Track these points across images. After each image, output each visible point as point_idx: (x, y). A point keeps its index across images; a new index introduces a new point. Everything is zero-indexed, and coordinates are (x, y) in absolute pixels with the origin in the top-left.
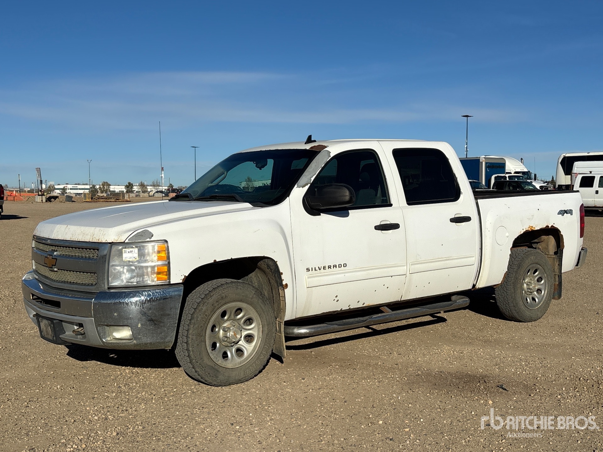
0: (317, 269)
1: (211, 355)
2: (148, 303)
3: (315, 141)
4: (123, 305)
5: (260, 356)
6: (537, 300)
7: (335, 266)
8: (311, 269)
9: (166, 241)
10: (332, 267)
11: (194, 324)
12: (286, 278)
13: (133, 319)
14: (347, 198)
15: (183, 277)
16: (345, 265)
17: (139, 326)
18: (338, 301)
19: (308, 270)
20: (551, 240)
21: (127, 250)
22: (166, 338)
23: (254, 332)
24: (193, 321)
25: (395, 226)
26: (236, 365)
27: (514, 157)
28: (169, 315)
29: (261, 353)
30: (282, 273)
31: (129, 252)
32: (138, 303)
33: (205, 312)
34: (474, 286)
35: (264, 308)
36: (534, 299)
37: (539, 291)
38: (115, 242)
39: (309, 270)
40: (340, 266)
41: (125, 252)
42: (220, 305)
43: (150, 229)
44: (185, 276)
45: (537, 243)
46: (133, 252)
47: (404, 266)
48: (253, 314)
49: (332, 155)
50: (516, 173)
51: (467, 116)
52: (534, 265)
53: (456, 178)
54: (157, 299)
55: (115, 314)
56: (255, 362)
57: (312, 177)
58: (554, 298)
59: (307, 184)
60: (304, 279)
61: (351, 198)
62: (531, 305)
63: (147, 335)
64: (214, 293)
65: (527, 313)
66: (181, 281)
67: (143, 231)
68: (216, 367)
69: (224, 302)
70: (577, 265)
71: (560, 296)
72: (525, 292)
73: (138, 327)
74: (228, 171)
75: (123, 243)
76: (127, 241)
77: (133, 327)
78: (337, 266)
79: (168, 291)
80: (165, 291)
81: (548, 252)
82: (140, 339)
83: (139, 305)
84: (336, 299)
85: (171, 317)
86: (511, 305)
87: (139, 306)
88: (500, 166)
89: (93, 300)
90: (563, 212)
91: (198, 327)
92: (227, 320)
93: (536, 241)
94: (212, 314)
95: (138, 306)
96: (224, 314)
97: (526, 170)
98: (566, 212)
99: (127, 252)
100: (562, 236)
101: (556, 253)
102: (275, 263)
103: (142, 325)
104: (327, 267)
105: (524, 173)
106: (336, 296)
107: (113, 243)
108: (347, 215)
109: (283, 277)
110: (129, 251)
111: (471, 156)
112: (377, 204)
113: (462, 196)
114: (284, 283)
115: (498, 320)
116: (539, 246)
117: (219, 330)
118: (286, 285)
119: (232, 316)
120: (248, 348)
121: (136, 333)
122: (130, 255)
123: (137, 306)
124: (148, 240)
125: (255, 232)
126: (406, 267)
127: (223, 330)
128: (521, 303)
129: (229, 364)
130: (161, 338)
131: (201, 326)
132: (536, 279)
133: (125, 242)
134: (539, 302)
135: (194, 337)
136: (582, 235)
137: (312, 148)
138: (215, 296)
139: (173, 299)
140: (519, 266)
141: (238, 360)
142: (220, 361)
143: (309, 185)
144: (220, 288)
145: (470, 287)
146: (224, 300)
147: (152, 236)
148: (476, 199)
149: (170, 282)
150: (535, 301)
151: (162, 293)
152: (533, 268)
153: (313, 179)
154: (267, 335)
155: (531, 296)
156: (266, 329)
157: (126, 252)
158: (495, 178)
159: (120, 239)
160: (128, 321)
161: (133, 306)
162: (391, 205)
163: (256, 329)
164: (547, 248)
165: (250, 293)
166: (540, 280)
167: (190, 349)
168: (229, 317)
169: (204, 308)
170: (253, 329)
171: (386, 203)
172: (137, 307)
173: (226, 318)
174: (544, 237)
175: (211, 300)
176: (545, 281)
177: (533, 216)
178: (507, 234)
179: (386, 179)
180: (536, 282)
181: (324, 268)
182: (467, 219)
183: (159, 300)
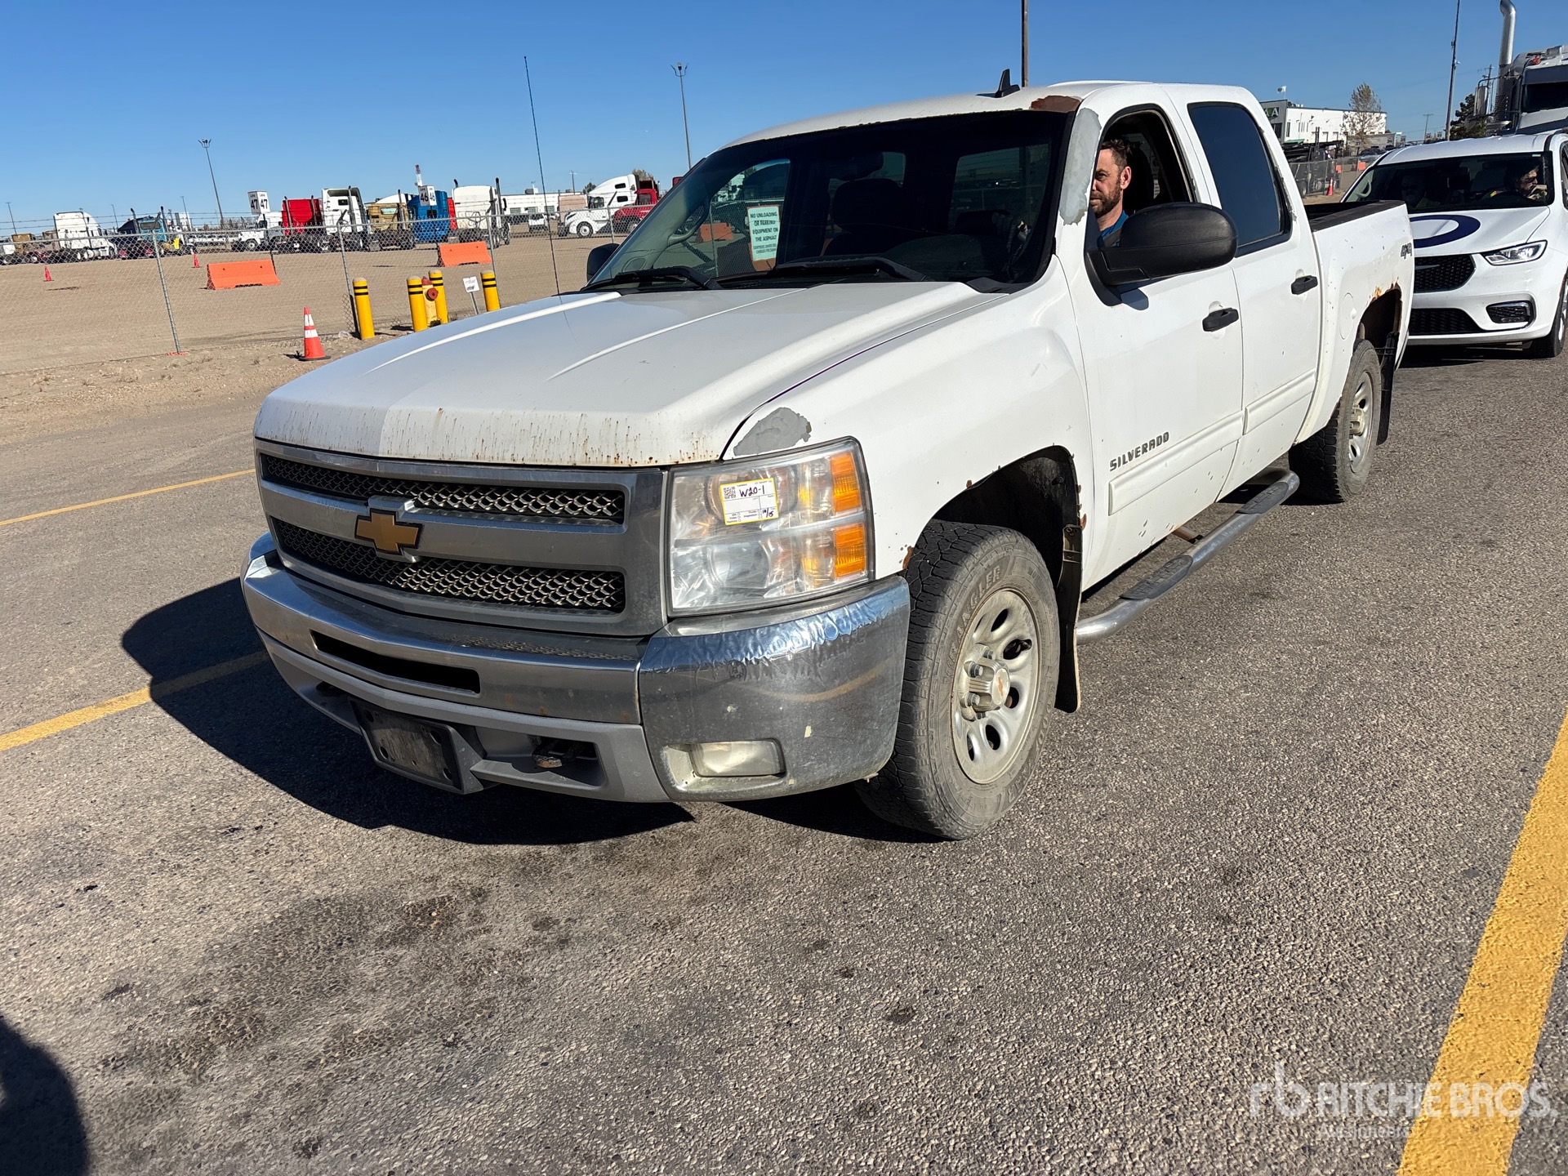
0: (1127, 457)
2: (829, 657)
4: (754, 677)
7: (1152, 444)
8: (1117, 463)
9: (856, 441)
10: (1147, 449)
12: (1084, 501)
13: (788, 715)
15: (905, 552)
16: (1166, 437)
17: (808, 732)
19: (1113, 465)
21: (739, 488)
22: (876, 750)
25: (1231, 316)
30: (1079, 487)
31: (742, 494)
32: (802, 662)
38: (687, 461)
39: (1115, 465)
40: (1159, 440)
41: (730, 495)
43: (793, 405)
44: (909, 548)
46: (760, 493)
49: (1102, 123)
54: (851, 640)
55: (729, 709)
59: (1080, 215)
63: (828, 754)
66: (900, 568)
67: (772, 414)
73: (803, 738)
75: (716, 464)
76: (727, 455)
77: (790, 738)
78: (1156, 443)
79: (875, 607)
80: (866, 609)
82: (809, 771)
83: (806, 668)
85: (887, 686)
87: (806, 673)
89: (639, 665)
95: (802, 673)
99: (738, 495)
102: (1071, 462)
103: (814, 728)
104: (1141, 450)
107: (677, 465)
109: (1081, 498)
110: (744, 489)
113: (1294, 225)
114: (1081, 515)
118: (1084, 519)
119: (986, 634)
121: (798, 757)
122: (749, 503)
123: (799, 672)
124: (801, 443)
125: (1033, 373)
130: (865, 754)
133: (724, 458)
139: (890, 629)
147: (809, 429)
148: (1312, 231)
149: (871, 575)
151: (861, 617)
157: (733, 496)
159: (701, 452)
160: (776, 723)
161: (789, 676)
172: (799, 675)
181: (1137, 452)
182: (1311, 281)
183: (858, 640)
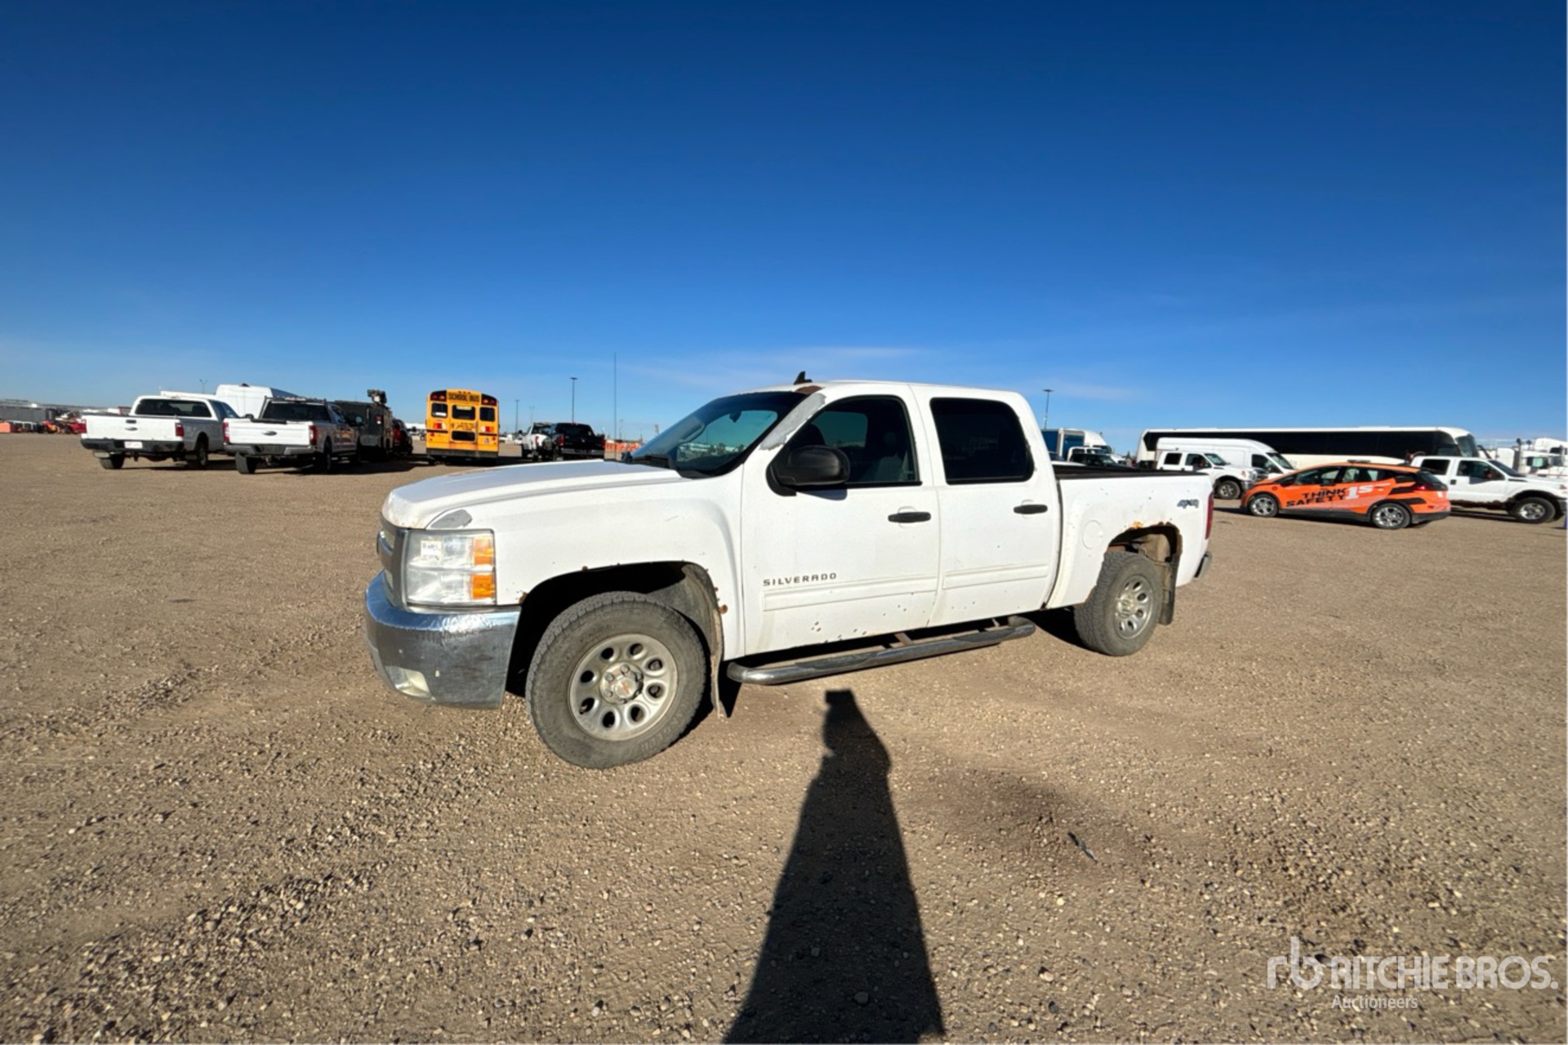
0: (783, 581)
1: (579, 720)
2: (450, 638)
3: (810, 381)
4: (410, 638)
5: (672, 720)
6: (1135, 626)
7: (815, 577)
8: (771, 582)
9: (492, 532)
10: (810, 579)
11: (545, 672)
12: (724, 596)
13: (426, 662)
14: (836, 471)
15: (521, 595)
16: (833, 576)
17: (438, 674)
18: (819, 630)
19: (767, 583)
20: (1163, 542)
21: (428, 543)
22: (487, 696)
23: (665, 683)
24: (543, 667)
25: (923, 517)
26: (627, 735)
27: (1092, 429)
28: (491, 658)
29: (674, 716)
30: (717, 589)
31: (430, 547)
33: (566, 652)
34: (1044, 605)
35: (681, 645)
36: (1130, 624)
37: (1140, 612)
38: (414, 527)
39: (769, 584)
40: (824, 577)
41: (424, 546)
42: (596, 640)
43: (469, 510)
44: (525, 593)
45: (1140, 543)
46: (437, 548)
47: (934, 578)
48: (663, 653)
49: (828, 401)
50: (1095, 446)
51: (1048, 391)
52: (1137, 577)
53: (1029, 447)
54: (467, 632)
55: (401, 651)
56: (661, 731)
57: (788, 433)
58: (1160, 622)
59: (777, 445)
60: (758, 595)
61: (842, 470)
62: (1127, 634)
63: (452, 690)
64: (585, 620)
65: (1120, 646)
66: (517, 602)
67: (457, 512)
68: (587, 741)
69: (605, 635)
70: (1197, 575)
71: (1169, 621)
72: (1120, 614)
73: (434, 677)
74: (707, 423)
75: (423, 531)
76: (429, 528)
77: (428, 675)
78: (820, 578)
81: (1156, 557)
82: (442, 695)
84: (817, 627)
86: (1098, 633)
87: (437, 642)
88: (1078, 440)
90: (1185, 503)
91: (552, 677)
92: (616, 662)
93: (1139, 540)
94: (580, 655)
96: (607, 653)
97: (1104, 443)
98: (1189, 503)
99: (428, 547)
100: (1180, 537)
101: (1168, 560)
102: (705, 572)
103: (441, 673)
104: (801, 579)
105: (1103, 447)
106: (817, 624)
108: (843, 496)
109: (718, 594)
110: (430, 545)
111: (1051, 427)
112: (900, 480)
113: (1035, 474)
114: (720, 604)
115: (1075, 648)
116: (1143, 547)
117: (599, 680)
118: (725, 608)
119: (625, 656)
120: (653, 709)
121: (433, 686)
122: (431, 552)
123: (432, 641)
124: (461, 528)
125: (669, 520)
126: (936, 580)
127: (606, 679)
128: (1112, 630)
129: (614, 733)
130: (479, 696)
131: (558, 677)
132: (1137, 595)
133: (427, 529)
134: (1138, 629)
135: (545, 694)
136: (1207, 536)
137: (800, 390)
138: (587, 626)
139: (500, 633)
140: (1115, 579)
141: (631, 726)
142: (597, 730)
143: (781, 446)
144: (600, 613)
145: (1037, 607)
146: (602, 632)
147: (470, 521)
148: (1057, 479)
149: (495, 602)
150: (1133, 627)
152: (1133, 580)
153: (789, 437)
154: (687, 686)
155: (1126, 620)
156: (684, 677)
157: (426, 547)
158: (1074, 451)
159: (421, 525)
160: (420, 665)
161: (426, 642)
162: (919, 483)
163: (668, 677)
164: (1155, 552)
165: (658, 619)
166: (1141, 597)
167: (538, 712)
168: (619, 657)
169: (566, 646)
170: (662, 677)
171: (913, 480)
172: (431, 643)
173: (612, 659)
174: (1152, 537)
175: (578, 633)
176: (1149, 601)
177: (1141, 507)
178: (1101, 533)
179: (914, 443)
180: (1137, 601)
181: (796, 580)
182: (1041, 509)
183: (472, 633)
